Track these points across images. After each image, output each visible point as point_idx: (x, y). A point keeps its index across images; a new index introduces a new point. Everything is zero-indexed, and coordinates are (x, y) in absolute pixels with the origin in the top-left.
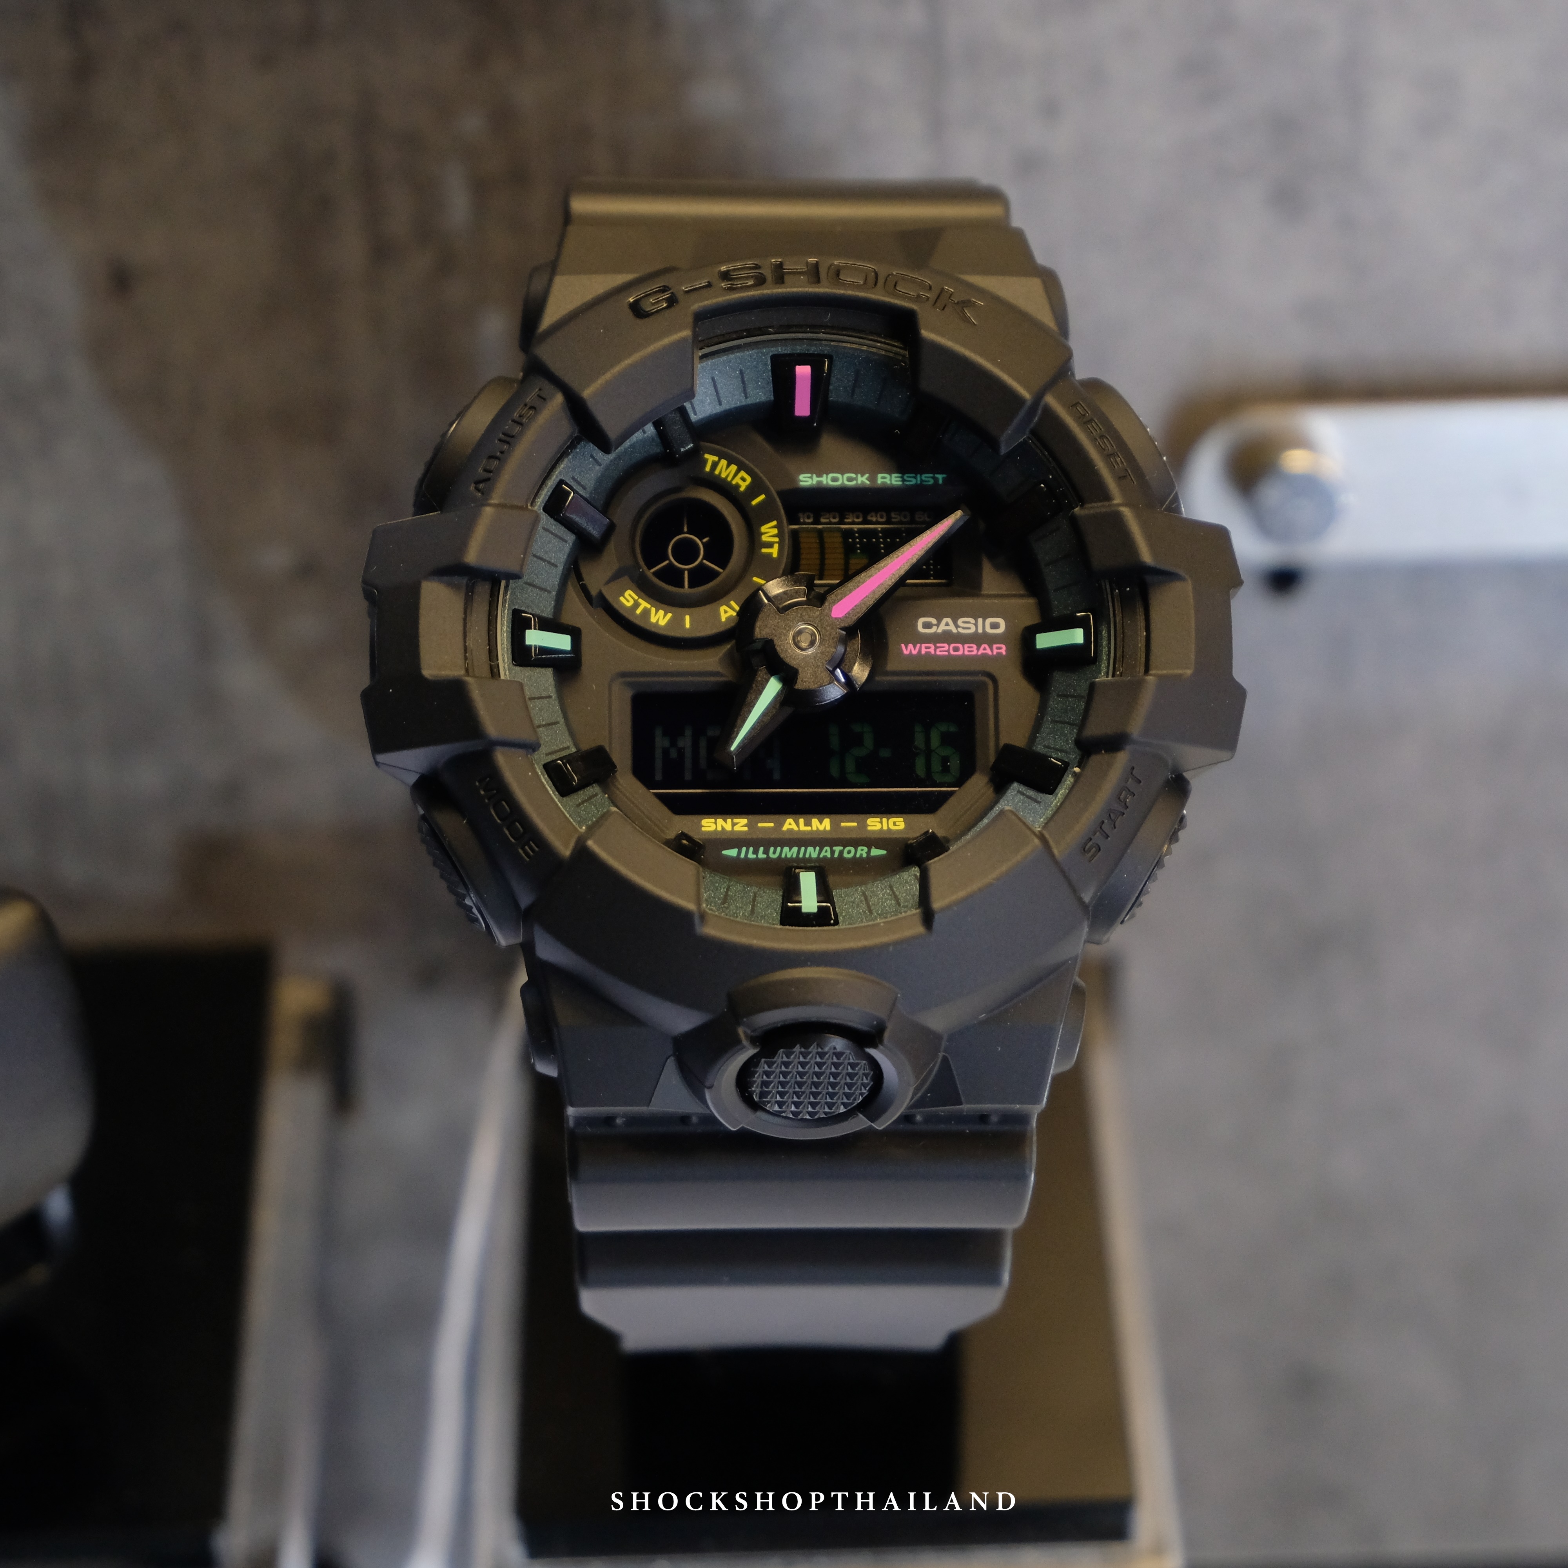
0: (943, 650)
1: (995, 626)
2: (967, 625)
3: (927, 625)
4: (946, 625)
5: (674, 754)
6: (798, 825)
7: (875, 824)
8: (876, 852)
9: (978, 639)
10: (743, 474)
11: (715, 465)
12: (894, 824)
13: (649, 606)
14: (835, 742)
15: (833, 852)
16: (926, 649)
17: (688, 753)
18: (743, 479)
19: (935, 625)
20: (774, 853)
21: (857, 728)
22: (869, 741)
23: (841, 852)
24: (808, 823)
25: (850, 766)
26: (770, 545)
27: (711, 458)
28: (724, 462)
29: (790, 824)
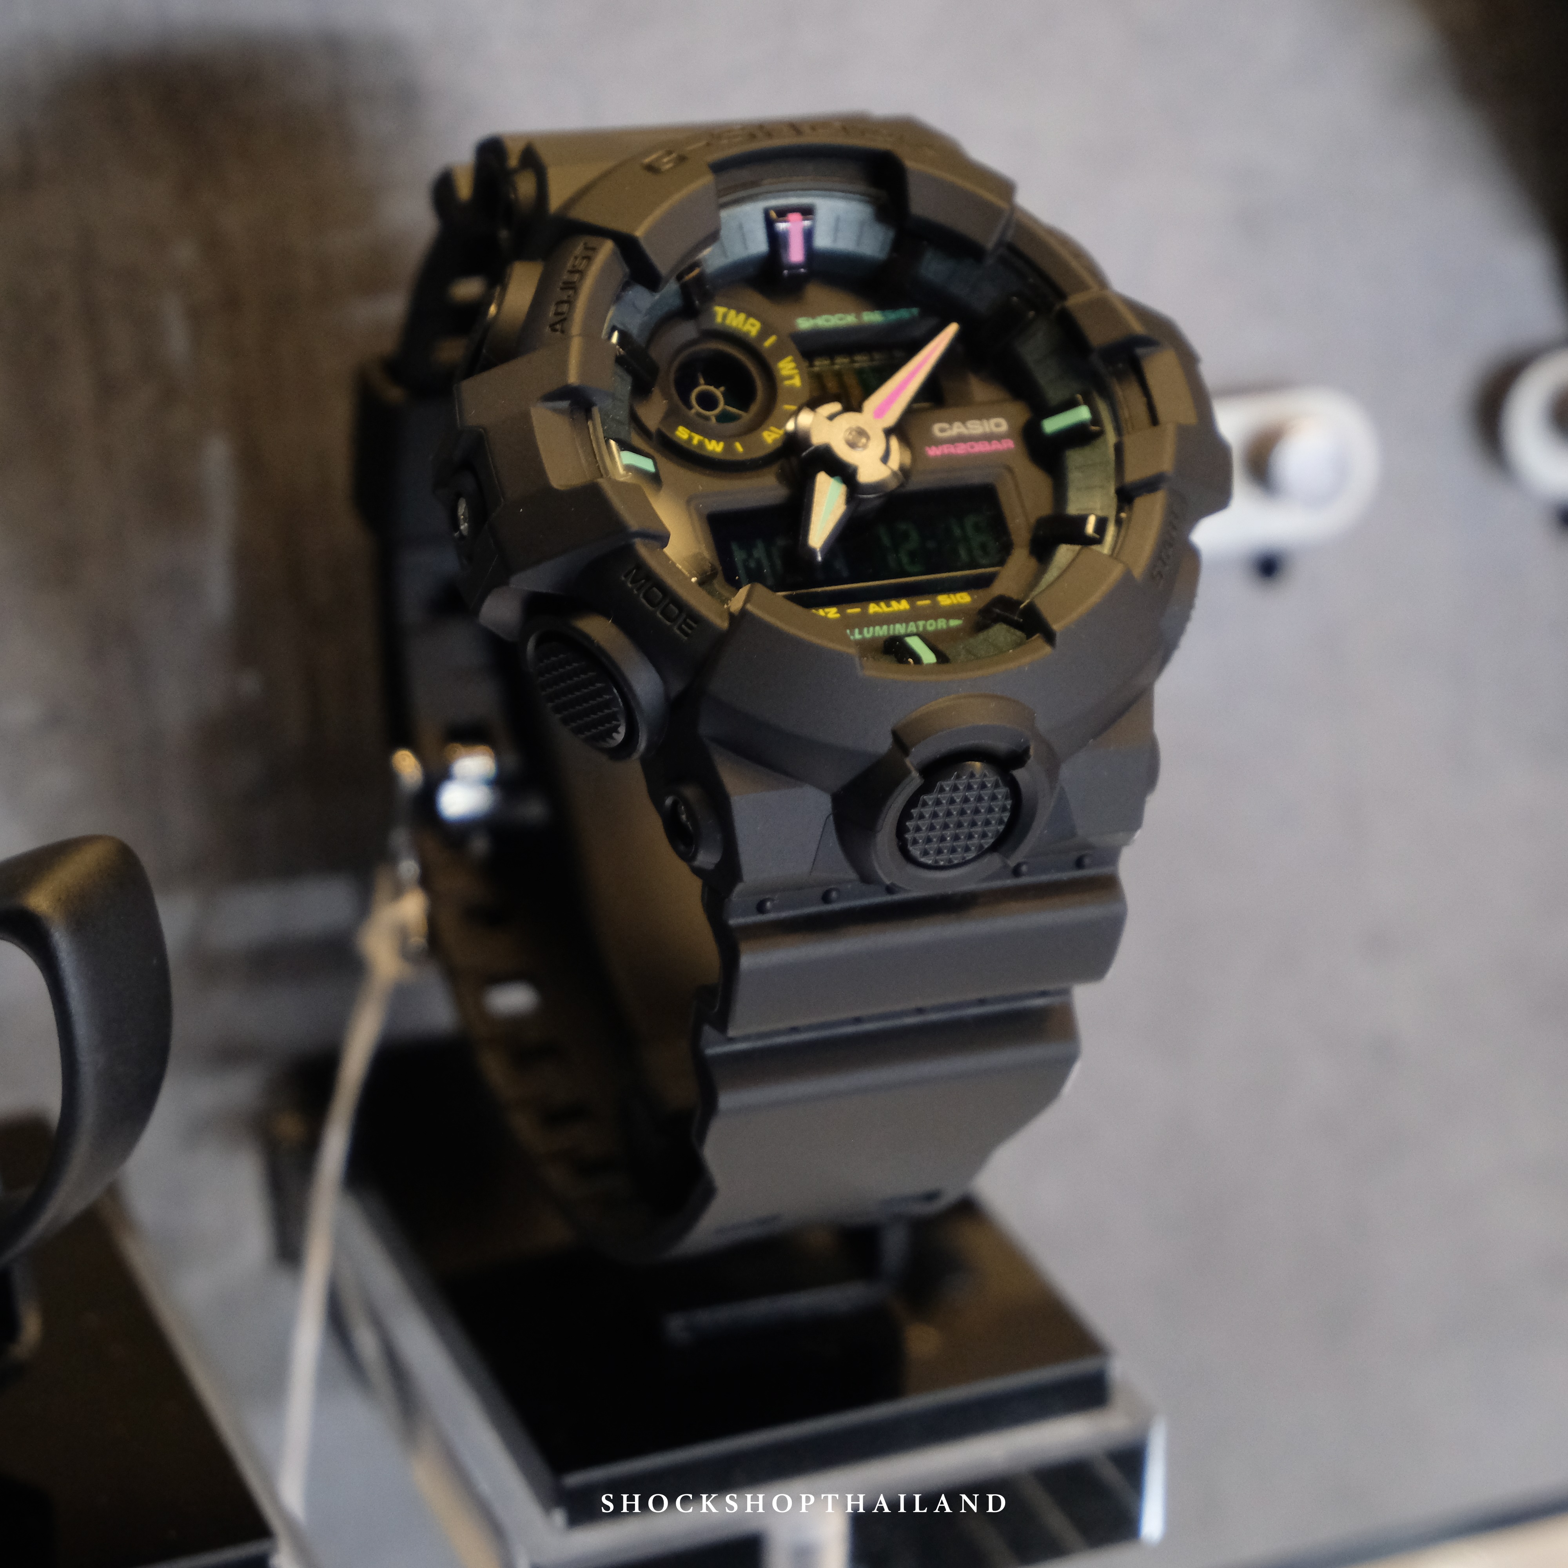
0: (961, 449)
1: (998, 425)
2: (975, 427)
3: (942, 430)
4: (957, 429)
5: (752, 564)
6: (881, 608)
7: (945, 600)
8: (954, 623)
9: (988, 437)
10: (752, 320)
11: (725, 316)
12: (962, 598)
13: (701, 438)
14: (886, 541)
15: (917, 627)
16: (946, 449)
17: (765, 562)
18: (753, 325)
19: (948, 428)
20: (868, 632)
21: (903, 526)
22: (914, 536)
23: (925, 626)
24: (888, 606)
25: (905, 560)
26: (790, 377)
27: (720, 310)
28: (732, 313)
29: (873, 608)
